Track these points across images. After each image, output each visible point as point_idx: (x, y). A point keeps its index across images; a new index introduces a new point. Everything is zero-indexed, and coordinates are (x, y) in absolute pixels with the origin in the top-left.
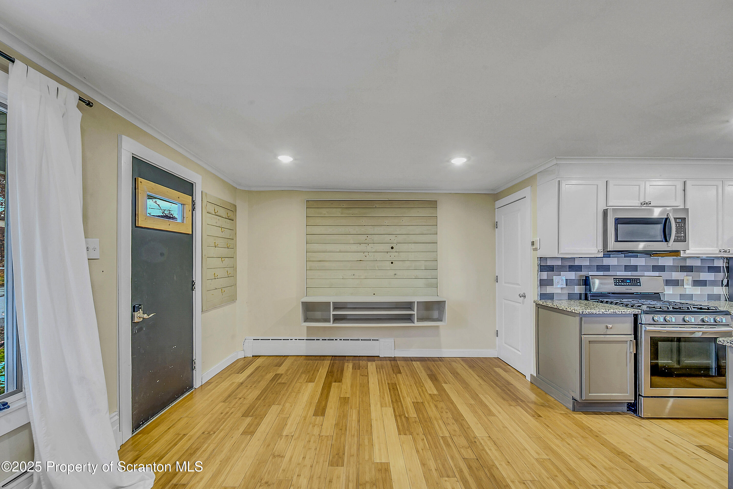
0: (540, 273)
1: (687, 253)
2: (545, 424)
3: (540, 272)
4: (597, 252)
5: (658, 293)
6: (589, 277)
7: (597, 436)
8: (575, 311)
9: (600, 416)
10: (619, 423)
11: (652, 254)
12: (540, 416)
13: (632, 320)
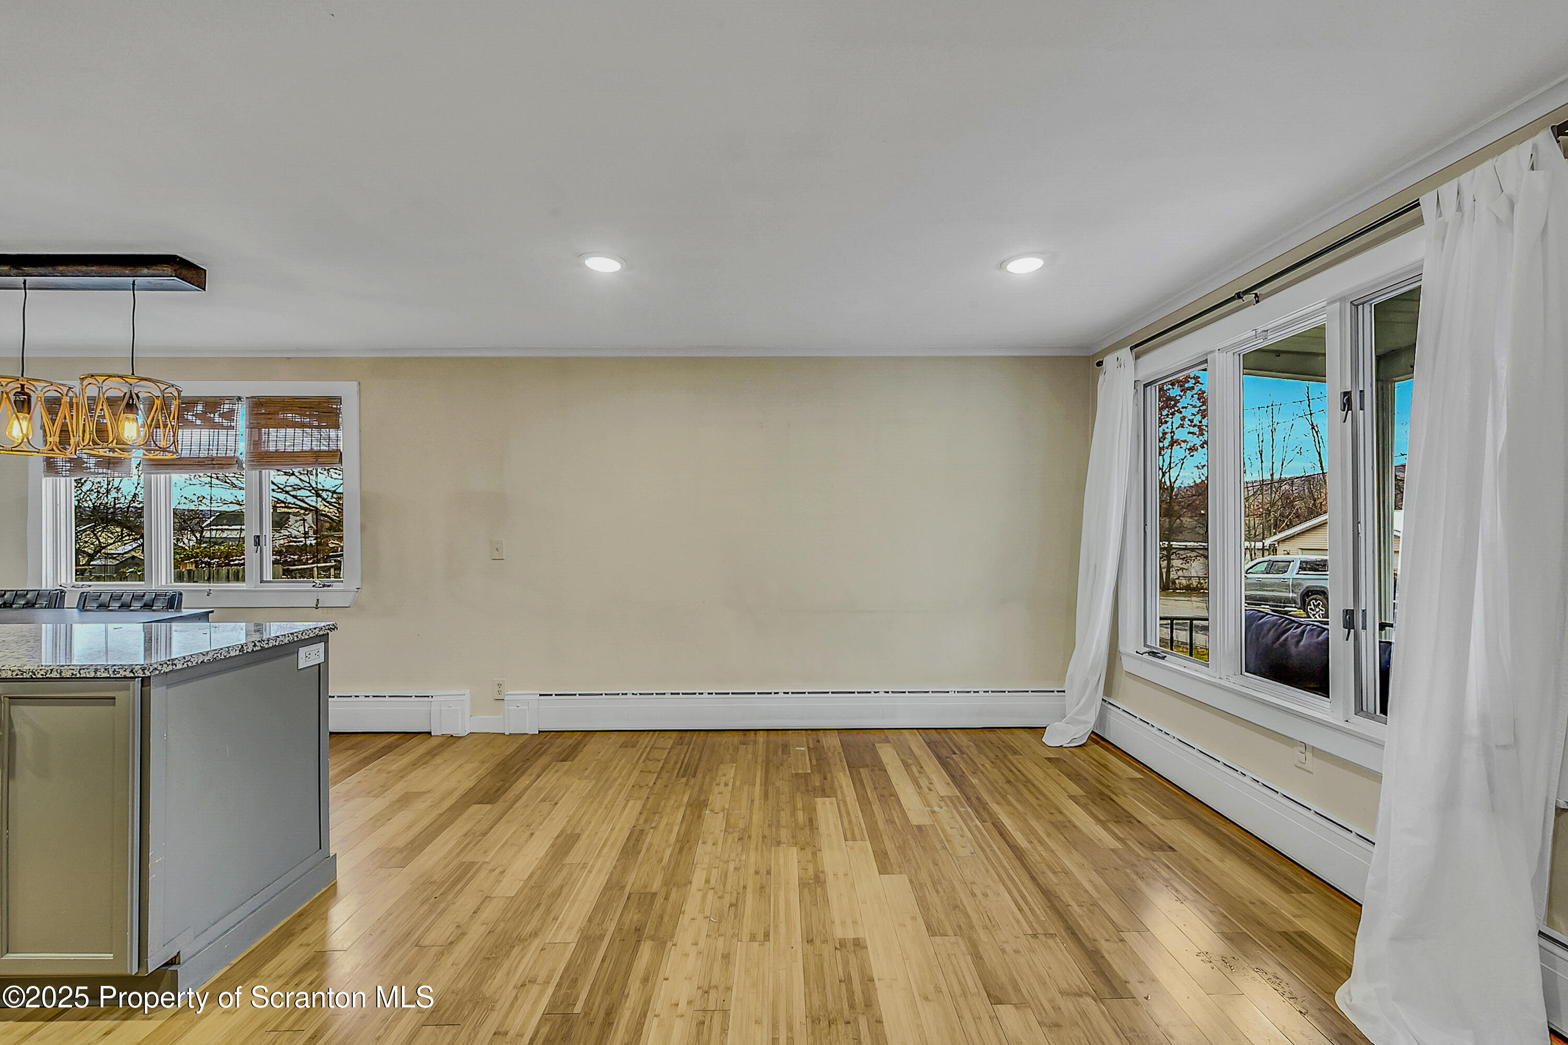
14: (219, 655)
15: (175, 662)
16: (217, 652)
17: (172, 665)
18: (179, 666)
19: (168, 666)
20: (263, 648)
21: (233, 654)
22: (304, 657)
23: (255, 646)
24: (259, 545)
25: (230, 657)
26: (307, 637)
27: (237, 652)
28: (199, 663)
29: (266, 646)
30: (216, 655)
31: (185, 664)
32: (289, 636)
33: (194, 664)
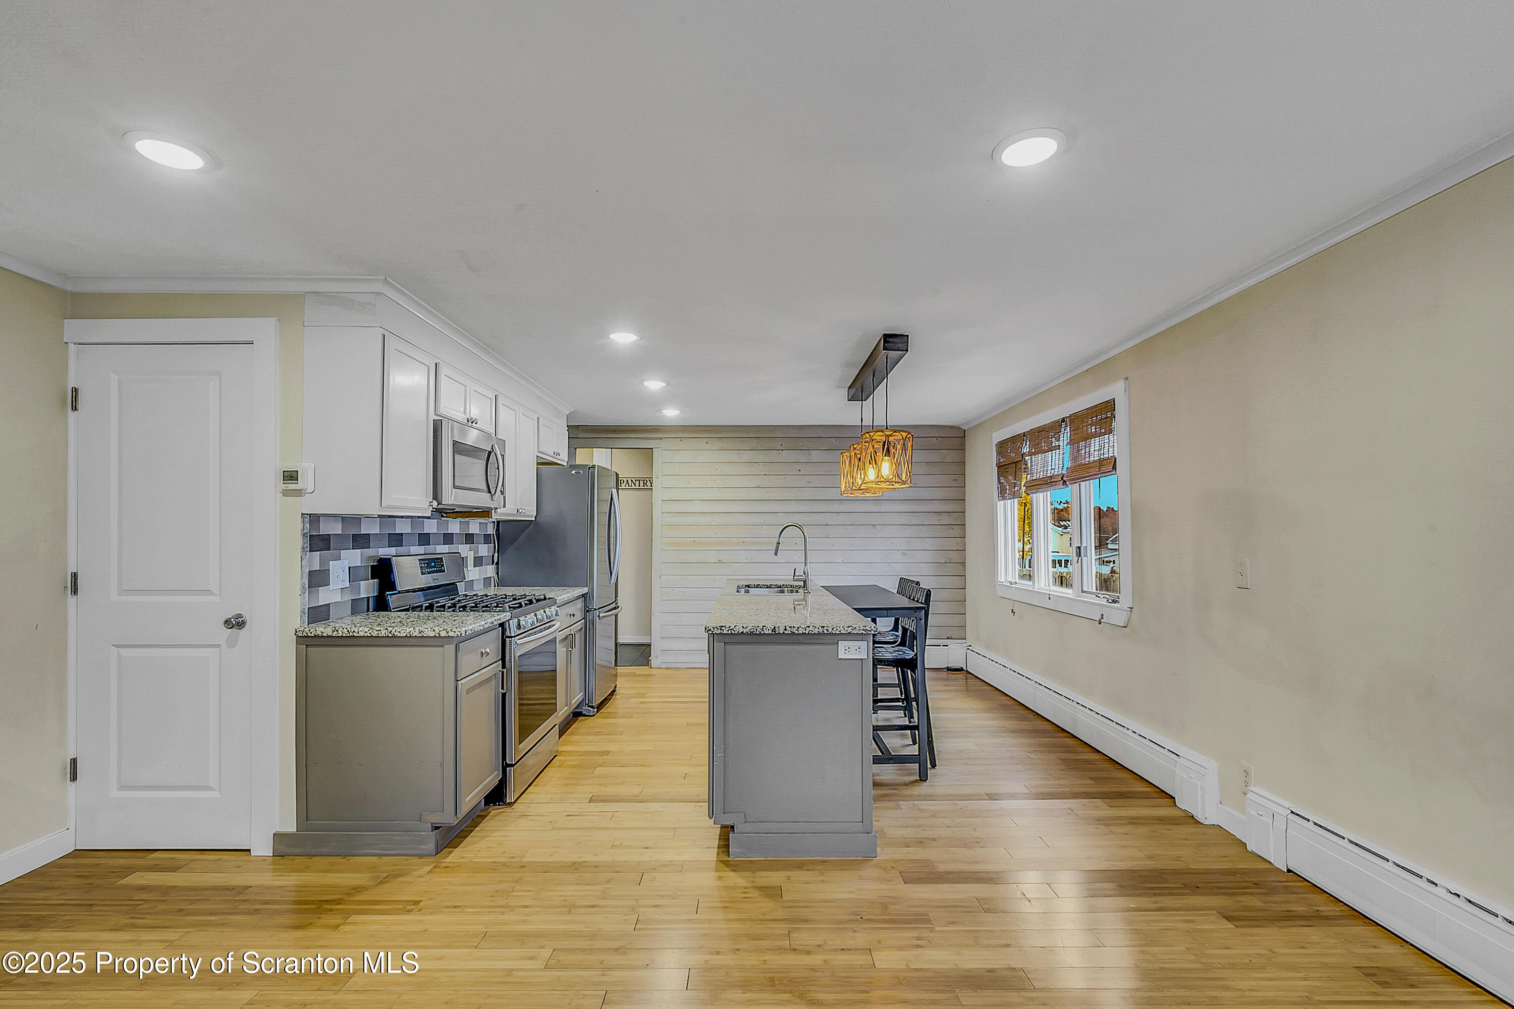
0: (309, 554)
1: (498, 513)
2: (448, 907)
3: (310, 552)
4: (427, 507)
5: (454, 584)
6: (390, 559)
7: (522, 867)
8: (447, 632)
9: (472, 836)
10: (505, 829)
11: (445, 513)
12: (417, 903)
13: (499, 634)
14: (755, 630)
15: (722, 628)
16: (753, 628)
17: (721, 629)
18: (725, 632)
19: (718, 629)
20: (793, 633)
21: (766, 632)
22: (843, 650)
23: (785, 629)
24: (1080, 556)
25: (764, 633)
26: (837, 632)
27: (770, 632)
28: (740, 632)
29: (796, 632)
30: (752, 630)
31: (730, 631)
32: (818, 628)
33: (736, 632)
